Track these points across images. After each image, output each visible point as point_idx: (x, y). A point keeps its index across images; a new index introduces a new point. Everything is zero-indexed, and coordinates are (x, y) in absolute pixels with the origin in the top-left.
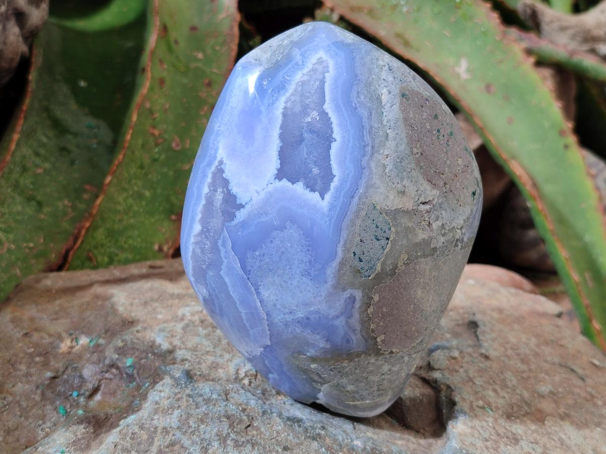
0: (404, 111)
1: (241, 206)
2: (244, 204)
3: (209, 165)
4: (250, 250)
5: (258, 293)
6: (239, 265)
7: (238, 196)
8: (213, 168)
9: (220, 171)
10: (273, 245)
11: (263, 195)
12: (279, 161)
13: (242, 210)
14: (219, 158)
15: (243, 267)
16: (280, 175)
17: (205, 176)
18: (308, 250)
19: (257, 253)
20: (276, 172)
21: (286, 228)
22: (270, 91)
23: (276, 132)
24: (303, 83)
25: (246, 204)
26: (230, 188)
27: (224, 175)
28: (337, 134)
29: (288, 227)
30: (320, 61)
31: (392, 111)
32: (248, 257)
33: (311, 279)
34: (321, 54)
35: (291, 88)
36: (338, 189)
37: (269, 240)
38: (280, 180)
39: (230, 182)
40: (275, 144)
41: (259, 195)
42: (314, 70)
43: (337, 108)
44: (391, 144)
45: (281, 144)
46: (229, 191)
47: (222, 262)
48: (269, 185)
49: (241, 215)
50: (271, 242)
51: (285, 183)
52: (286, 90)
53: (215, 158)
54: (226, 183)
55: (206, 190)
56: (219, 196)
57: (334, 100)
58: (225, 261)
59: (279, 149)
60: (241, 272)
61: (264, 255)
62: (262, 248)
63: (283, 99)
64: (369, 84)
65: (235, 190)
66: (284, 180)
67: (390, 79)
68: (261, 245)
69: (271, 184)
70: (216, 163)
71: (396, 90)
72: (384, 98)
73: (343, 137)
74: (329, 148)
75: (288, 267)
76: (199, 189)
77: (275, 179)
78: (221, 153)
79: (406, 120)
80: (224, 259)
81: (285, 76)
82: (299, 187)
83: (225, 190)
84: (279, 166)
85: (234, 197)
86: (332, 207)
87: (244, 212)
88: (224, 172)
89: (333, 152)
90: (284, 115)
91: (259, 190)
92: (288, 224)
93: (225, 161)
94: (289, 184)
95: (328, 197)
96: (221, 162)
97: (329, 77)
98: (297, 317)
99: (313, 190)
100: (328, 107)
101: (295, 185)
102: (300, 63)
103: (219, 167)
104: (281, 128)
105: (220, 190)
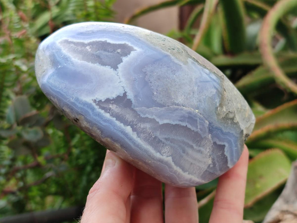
1: (125, 94)
2: (124, 92)
3: (93, 109)
4: (152, 97)
5: (178, 105)
6: (158, 108)
7: (118, 94)
8: (97, 107)
9: (99, 103)
10: (153, 83)
11: (123, 79)
12: (107, 66)
13: (127, 94)
14: (92, 102)
15: (161, 106)
16: (115, 68)
17: (99, 114)
18: (161, 65)
19: (155, 93)
20: (112, 69)
21: (145, 72)
22: (65, 65)
23: (90, 65)
25: (124, 91)
26: (112, 99)
27: (103, 101)
28: (103, 40)
29: (146, 71)
30: (61, 43)
32: (156, 99)
33: (178, 71)
36: (133, 43)
37: (149, 83)
38: (117, 68)
39: (108, 98)
40: (97, 67)
41: (122, 82)
45: (98, 64)
46: (113, 100)
47: (154, 119)
48: (118, 74)
49: (130, 95)
50: (151, 82)
51: (120, 66)
52: (69, 57)
53: (90, 105)
54: (108, 101)
55: (107, 115)
56: (114, 107)
58: (154, 117)
59: (100, 65)
60: (163, 109)
61: (157, 90)
62: (153, 89)
63: (73, 59)
65: (114, 96)
66: (118, 66)
68: (151, 89)
69: (118, 73)
70: (94, 104)
73: (106, 37)
74: (109, 44)
75: (168, 79)
76: (106, 121)
77: (116, 70)
78: (89, 99)
80: (152, 118)
81: (60, 57)
82: (125, 59)
83: (111, 102)
84: (110, 67)
85: (118, 97)
86: (141, 48)
87: (129, 93)
88: (101, 100)
89: (112, 42)
91: (119, 81)
92: (144, 70)
93: (95, 98)
94: (122, 64)
95: (135, 48)
96: (95, 101)
97: (71, 40)
98: (196, 91)
99: (129, 53)
100: (86, 41)
101: (123, 61)
102: (57, 50)
103: (97, 103)
104: (89, 62)
105: (111, 106)
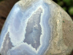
0: (63, 26)
1: (13, 46)
3: (6, 32)
8: (6, 34)
9: (8, 35)
11: (19, 45)
16: (25, 41)
22: (24, 16)
24: (34, 15)
25: (15, 46)
27: (9, 37)
30: (40, 9)
31: (59, 27)
34: (41, 6)
35: (31, 16)
36: (41, 48)
40: (24, 32)
42: (38, 11)
43: (44, 24)
44: (58, 36)
46: (10, 41)
49: (13, 49)
51: (26, 44)
52: (29, 16)
54: (10, 39)
55: (4, 39)
56: (8, 42)
57: (43, 22)
63: (28, 19)
64: (54, 18)
65: (12, 41)
67: (60, 17)
69: (22, 43)
71: (61, 20)
72: (58, 23)
74: (40, 36)
78: (9, 30)
79: (63, 29)
81: (29, 12)
82: (30, 46)
86: (39, 53)
89: (41, 37)
90: (28, 23)
94: (27, 44)
95: (38, 50)
96: (9, 33)
97: (42, 14)
99: (34, 47)
102: (34, 8)
105: (8, 40)
